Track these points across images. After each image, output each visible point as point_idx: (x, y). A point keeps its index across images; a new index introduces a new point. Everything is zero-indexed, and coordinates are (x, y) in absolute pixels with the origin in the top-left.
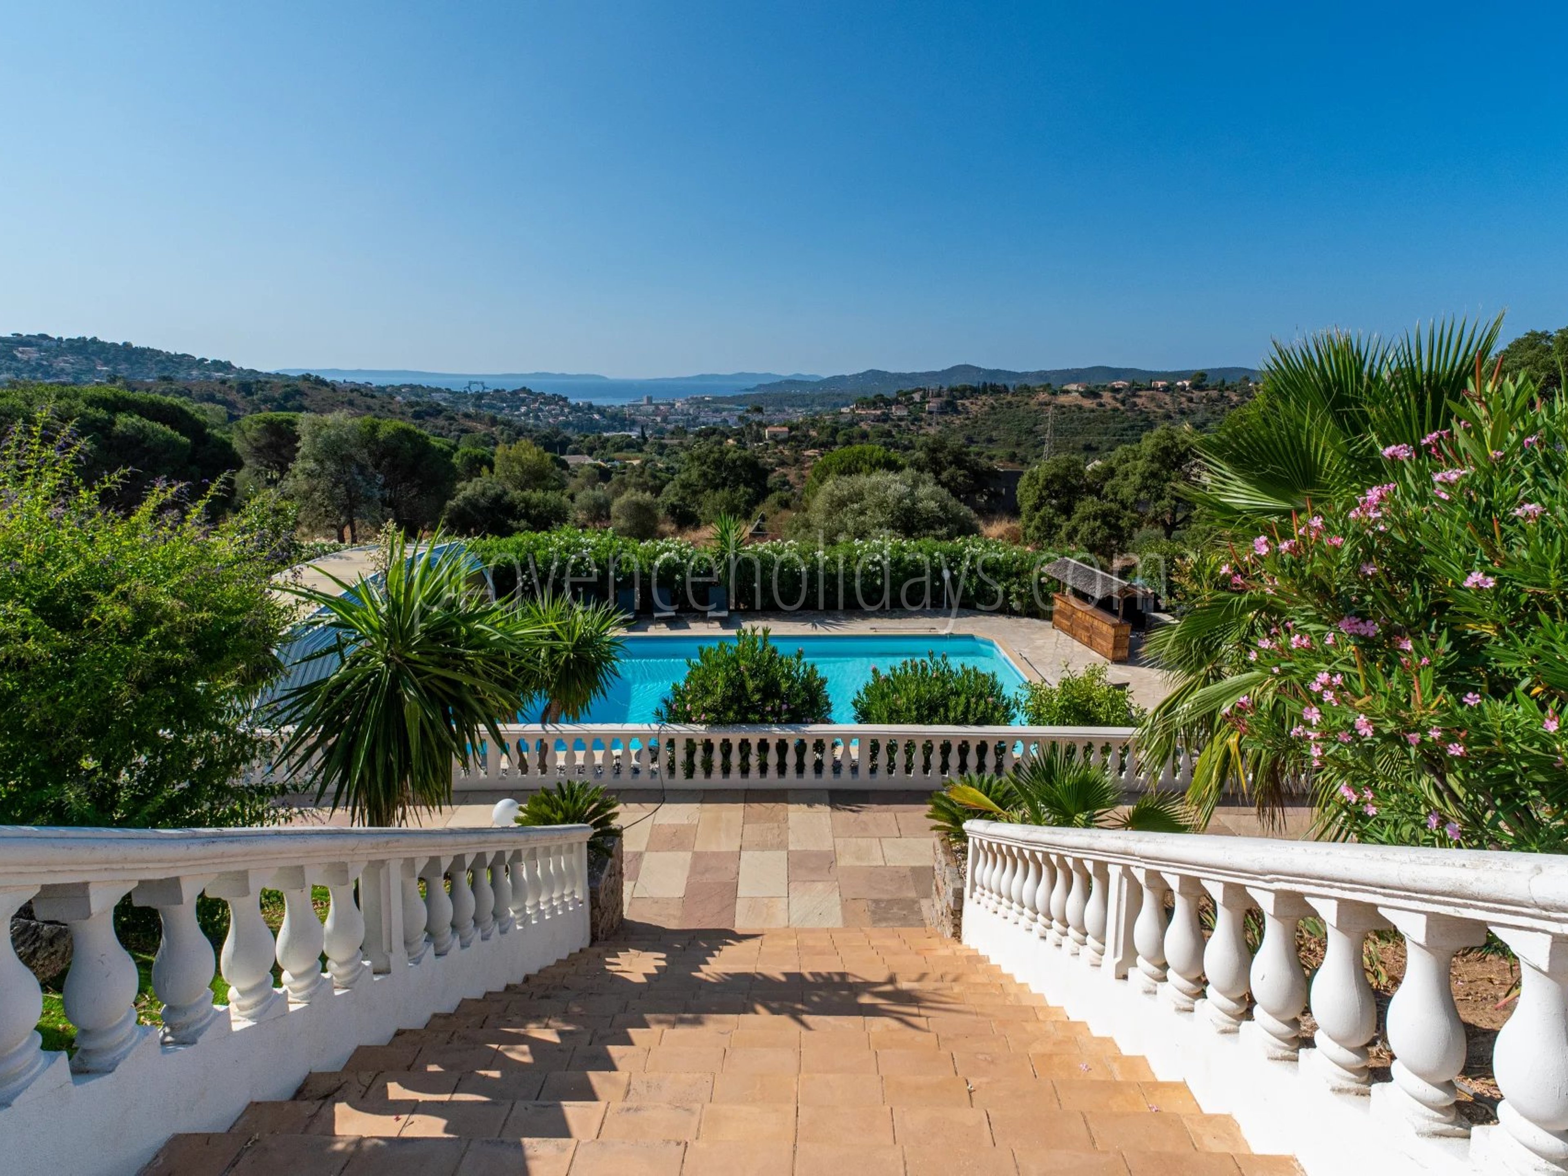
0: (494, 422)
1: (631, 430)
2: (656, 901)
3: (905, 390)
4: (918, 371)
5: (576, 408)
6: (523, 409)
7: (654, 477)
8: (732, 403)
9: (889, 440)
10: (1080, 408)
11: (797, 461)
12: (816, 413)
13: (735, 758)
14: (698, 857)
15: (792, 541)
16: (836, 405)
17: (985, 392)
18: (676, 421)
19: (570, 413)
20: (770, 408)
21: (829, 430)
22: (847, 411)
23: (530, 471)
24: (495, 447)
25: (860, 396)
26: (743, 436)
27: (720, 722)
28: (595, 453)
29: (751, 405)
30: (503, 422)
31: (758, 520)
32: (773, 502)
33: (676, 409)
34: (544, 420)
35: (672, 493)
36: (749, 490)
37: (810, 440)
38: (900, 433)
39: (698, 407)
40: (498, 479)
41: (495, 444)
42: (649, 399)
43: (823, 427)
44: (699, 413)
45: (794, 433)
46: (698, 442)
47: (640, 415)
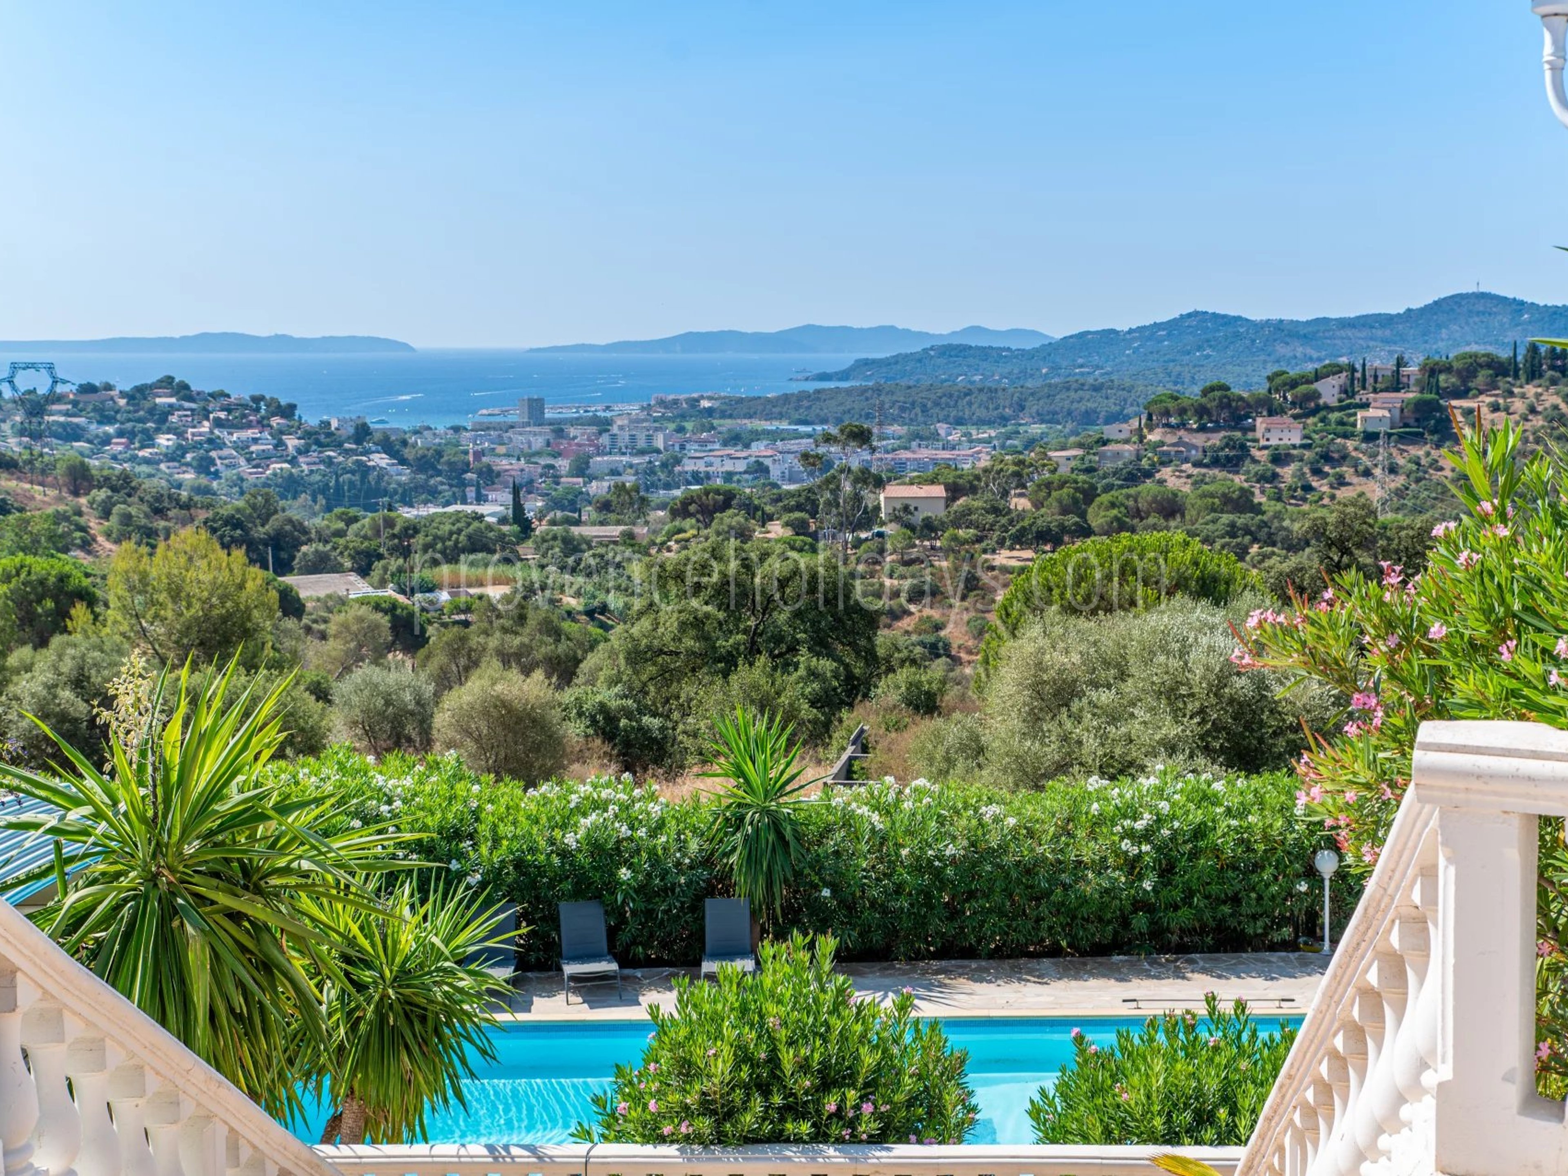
0: (79, 480)
1: (480, 499)
3: (1293, 372)
4: (1334, 314)
5: (319, 438)
6: (165, 441)
7: (557, 634)
8: (780, 417)
9: (1241, 520)
12: (1030, 444)
15: (921, 782)
16: (1089, 418)
17: (1534, 374)
18: (614, 472)
19: (303, 451)
20: (896, 429)
21: (1068, 491)
22: (1122, 436)
23: (207, 617)
24: (89, 553)
25: (1160, 390)
26: (813, 514)
27: (721, 1139)
28: (378, 565)
29: (839, 421)
30: (107, 479)
31: (850, 749)
32: (894, 697)
33: (614, 437)
34: (226, 473)
35: (602, 676)
36: (826, 665)
37: (1011, 522)
38: (1279, 499)
39: (681, 430)
40: (118, 638)
41: (87, 545)
42: (535, 408)
43: (1048, 485)
44: (683, 447)
45: (962, 501)
46: (681, 531)
47: (508, 455)
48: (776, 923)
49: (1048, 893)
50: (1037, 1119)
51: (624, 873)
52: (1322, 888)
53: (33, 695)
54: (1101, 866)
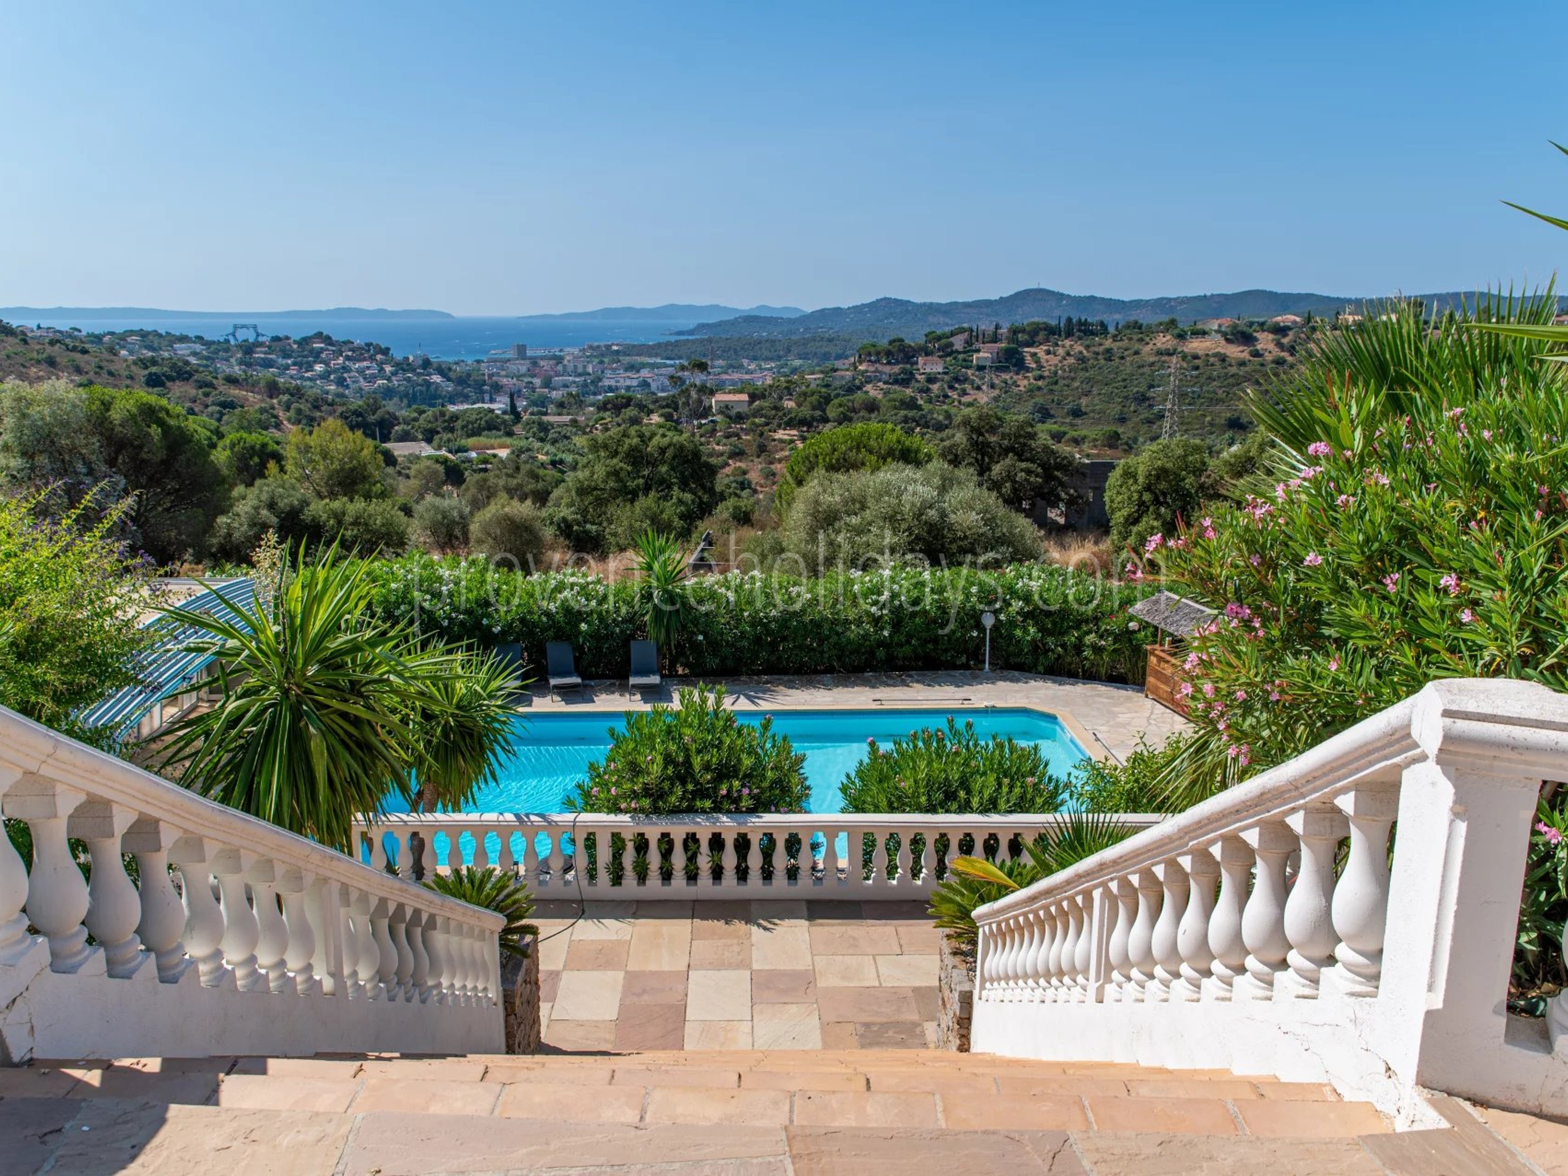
0: (273, 389)
1: (492, 401)
2: (581, 1024)
3: (939, 332)
5: (403, 366)
6: (319, 368)
7: (536, 477)
8: (656, 355)
9: (911, 414)
10: (1223, 358)
11: (762, 449)
12: (794, 371)
13: (679, 859)
14: (632, 977)
16: (826, 357)
17: (1069, 334)
18: (566, 386)
19: (394, 374)
20: (720, 362)
21: (815, 397)
22: (844, 367)
23: (342, 469)
24: (279, 430)
25: (865, 342)
26: (676, 410)
27: (656, 811)
28: (437, 438)
29: (688, 358)
30: (288, 389)
31: (702, 544)
32: (726, 515)
33: (565, 366)
34: (352, 386)
35: (564, 502)
36: (688, 497)
37: (784, 415)
38: (930, 402)
39: (601, 362)
40: (294, 481)
41: (278, 426)
42: (521, 350)
43: (805, 394)
44: (603, 372)
45: (757, 403)
46: (603, 419)
47: (507, 376)
48: (671, 653)
49: (828, 638)
50: (845, 794)
51: (583, 626)
52: (985, 634)
53: (246, 513)
54: (859, 622)
